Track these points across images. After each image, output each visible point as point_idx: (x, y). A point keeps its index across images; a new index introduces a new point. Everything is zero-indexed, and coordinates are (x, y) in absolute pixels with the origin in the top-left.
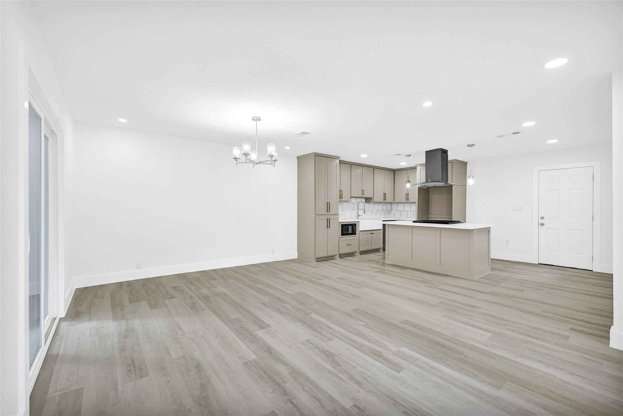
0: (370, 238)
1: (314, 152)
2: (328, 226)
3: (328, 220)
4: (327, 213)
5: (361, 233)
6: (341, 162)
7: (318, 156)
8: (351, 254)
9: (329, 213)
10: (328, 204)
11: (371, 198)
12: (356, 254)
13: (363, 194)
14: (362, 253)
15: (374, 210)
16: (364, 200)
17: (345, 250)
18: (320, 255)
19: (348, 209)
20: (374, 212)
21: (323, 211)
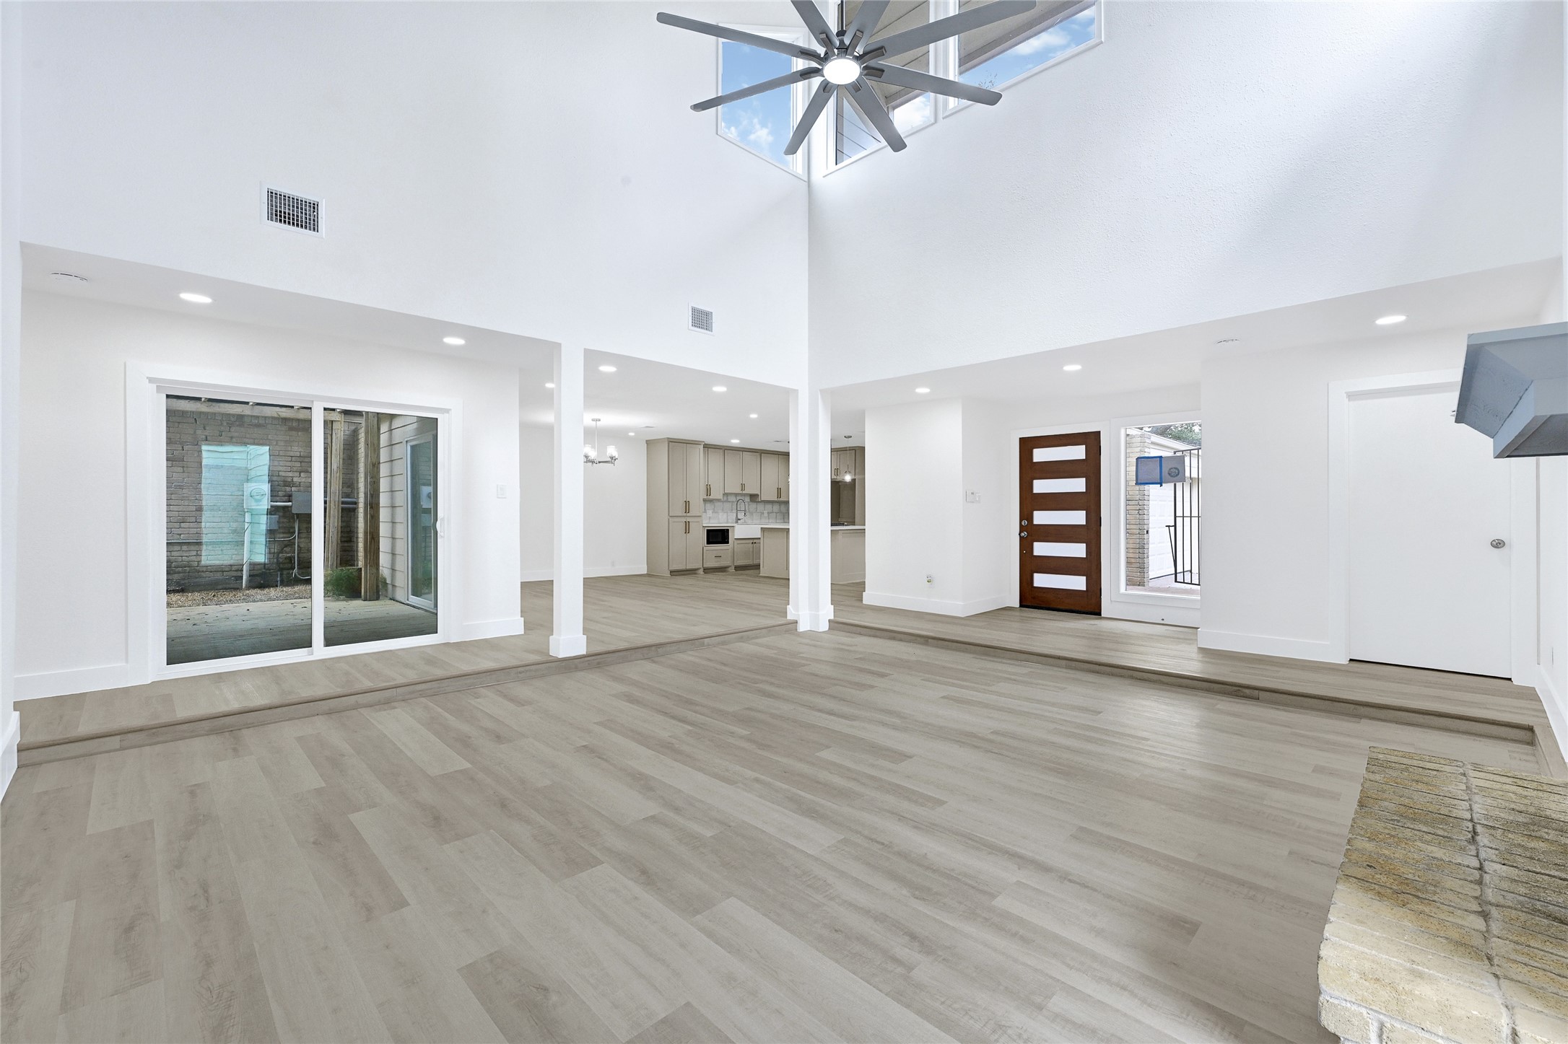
0: (751, 550)
1: (668, 438)
2: (687, 531)
3: (687, 524)
4: (685, 514)
5: (736, 542)
6: (707, 447)
7: (672, 442)
8: (722, 569)
9: (688, 515)
10: (687, 503)
11: (757, 495)
12: (729, 569)
13: (743, 489)
14: (738, 568)
15: (766, 512)
16: (747, 499)
17: (711, 563)
18: (675, 567)
19: (723, 510)
20: (766, 515)
21: (680, 512)
